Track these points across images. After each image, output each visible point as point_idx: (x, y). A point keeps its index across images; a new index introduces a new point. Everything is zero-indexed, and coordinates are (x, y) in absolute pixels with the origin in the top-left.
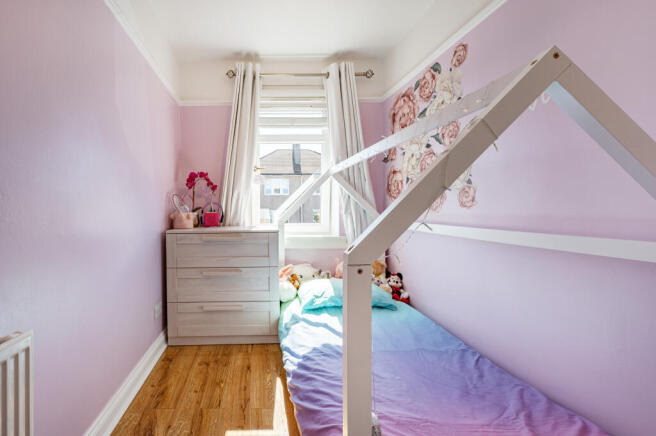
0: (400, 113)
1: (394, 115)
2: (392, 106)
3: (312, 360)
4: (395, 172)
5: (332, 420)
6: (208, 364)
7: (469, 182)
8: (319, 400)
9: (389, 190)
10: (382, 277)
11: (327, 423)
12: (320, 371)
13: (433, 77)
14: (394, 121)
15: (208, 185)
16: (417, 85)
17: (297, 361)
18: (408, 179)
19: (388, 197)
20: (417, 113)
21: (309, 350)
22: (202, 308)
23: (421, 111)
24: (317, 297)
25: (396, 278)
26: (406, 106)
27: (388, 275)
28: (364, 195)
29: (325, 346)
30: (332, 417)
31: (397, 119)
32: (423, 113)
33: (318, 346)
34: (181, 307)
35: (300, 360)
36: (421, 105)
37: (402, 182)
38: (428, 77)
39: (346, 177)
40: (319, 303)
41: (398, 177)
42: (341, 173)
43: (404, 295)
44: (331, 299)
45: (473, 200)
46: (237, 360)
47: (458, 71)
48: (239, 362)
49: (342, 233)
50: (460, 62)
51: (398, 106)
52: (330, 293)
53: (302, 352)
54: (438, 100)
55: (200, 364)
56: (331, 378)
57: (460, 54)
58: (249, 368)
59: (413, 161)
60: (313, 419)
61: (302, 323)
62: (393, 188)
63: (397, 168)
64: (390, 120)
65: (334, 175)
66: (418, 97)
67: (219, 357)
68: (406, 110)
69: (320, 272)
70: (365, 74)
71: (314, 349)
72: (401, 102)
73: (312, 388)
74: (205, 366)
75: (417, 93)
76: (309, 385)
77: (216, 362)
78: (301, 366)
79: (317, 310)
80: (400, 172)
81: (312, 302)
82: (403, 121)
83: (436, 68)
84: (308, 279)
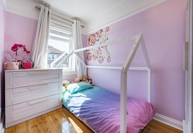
0: (91, 39)
1: (89, 39)
2: (89, 36)
3: (85, 106)
4: (89, 54)
5: (103, 117)
6: (36, 126)
7: (109, 57)
8: (95, 115)
9: (87, 58)
10: (87, 81)
11: (102, 119)
12: (89, 108)
13: (101, 32)
14: (89, 40)
15: (24, 51)
16: (96, 33)
17: (79, 108)
18: (93, 56)
19: (87, 60)
20: (96, 40)
21: (82, 104)
22: (29, 104)
23: (97, 39)
24: (75, 89)
25: (90, 80)
26: (93, 38)
27: (88, 80)
28: (82, 59)
29: (86, 101)
30: (102, 117)
31: (90, 40)
32: (98, 40)
33: (84, 102)
34: (15, 107)
35: (80, 108)
36: (98, 38)
37: (92, 56)
38: (100, 32)
39: (78, 54)
40: (76, 90)
41: (91, 55)
42: (76, 52)
43: (93, 84)
44: (79, 89)
45: (110, 61)
46: (50, 119)
47: (107, 33)
48: (51, 119)
49: (76, 70)
50: (108, 31)
51: (91, 37)
52: (78, 87)
53: (80, 105)
54: (102, 38)
55: (32, 128)
56: (94, 108)
57: (108, 29)
58: (56, 119)
59: (95, 51)
60: (96, 121)
61: (74, 97)
62: (89, 58)
63: (90, 53)
64: (88, 40)
65: (75, 53)
66: (97, 36)
67: (40, 121)
68: (93, 39)
69: (71, 82)
70: (83, 26)
71: (83, 103)
72: (92, 36)
73: (91, 113)
74: (36, 127)
75: (96, 35)
76: (89, 113)
77: (40, 123)
78: (81, 109)
79: (76, 93)
80: (91, 54)
81: (74, 90)
82: (92, 41)
83: (102, 30)
84: (68, 84)
